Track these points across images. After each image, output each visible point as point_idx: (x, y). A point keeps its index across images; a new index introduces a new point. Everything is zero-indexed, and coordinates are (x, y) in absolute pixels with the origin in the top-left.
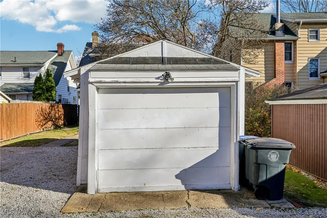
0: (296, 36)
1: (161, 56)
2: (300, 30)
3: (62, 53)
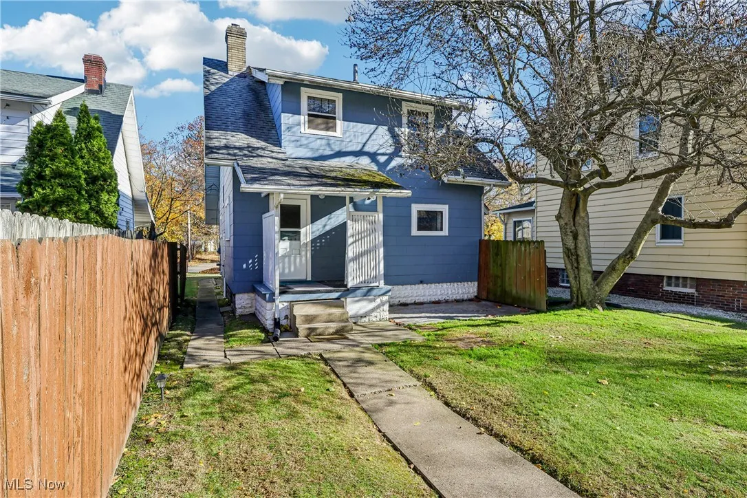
3: (100, 86)
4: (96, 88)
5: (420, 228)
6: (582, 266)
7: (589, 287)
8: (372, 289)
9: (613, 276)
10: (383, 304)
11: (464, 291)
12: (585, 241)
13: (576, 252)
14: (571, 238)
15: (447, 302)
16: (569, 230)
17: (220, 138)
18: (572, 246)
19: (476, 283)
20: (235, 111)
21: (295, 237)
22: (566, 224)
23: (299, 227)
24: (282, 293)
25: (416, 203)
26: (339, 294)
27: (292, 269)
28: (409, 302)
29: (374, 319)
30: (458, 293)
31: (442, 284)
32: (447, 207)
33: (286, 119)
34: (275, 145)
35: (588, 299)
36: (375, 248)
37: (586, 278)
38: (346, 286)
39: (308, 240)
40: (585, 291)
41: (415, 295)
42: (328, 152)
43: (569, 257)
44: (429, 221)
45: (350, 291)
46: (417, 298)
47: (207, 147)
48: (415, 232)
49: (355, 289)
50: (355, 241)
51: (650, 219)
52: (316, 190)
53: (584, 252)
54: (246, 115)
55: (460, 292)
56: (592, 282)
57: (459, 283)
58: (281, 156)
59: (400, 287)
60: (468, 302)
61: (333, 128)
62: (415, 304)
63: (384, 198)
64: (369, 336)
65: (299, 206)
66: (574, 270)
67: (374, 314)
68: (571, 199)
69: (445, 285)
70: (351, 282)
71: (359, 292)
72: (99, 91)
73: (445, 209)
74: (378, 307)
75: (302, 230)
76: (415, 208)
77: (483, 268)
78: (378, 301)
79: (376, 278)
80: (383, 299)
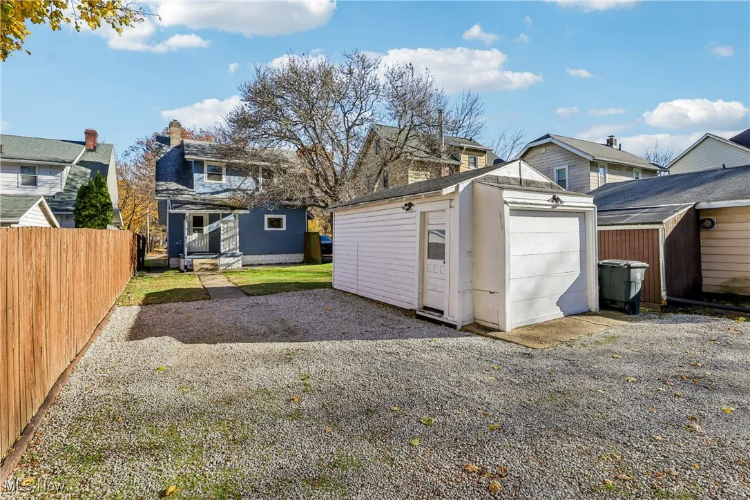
0: (459, 161)
1: (519, 177)
2: (462, 155)
3: (95, 147)
4: (92, 148)
5: (270, 227)
8: (232, 254)
10: (238, 261)
11: (297, 258)
15: (286, 264)
17: (163, 185)
19: (304, 254)
20: (172, 170)
21: (201, 231)
23: (202, 226)
24: (188, 255)
25: (267, 214)
26: (217, 255)
27: (199, 246)
28: (263, 263)
29: (234, 267)
30: (293, 259)
32: (285, 216)
33: (196, 176)
34: (190, 188)
36: (235, 235)
38: (220, 252)
39: (207, 233)
41: (267, 260)
42: (220, 189)
44: (275, 223)
45: (221, 255)
47: (156, 190)
48: (266, 228)
49: (224, 254)
50: (225, 233)
52: (211, 211)
54: (178, 171)
57: (293, 254)
58: (193, 193)
59: (258, 256)
60: (298, 264)
61: (220, 179)
62: (267, 264)
63: (239, 214)
65: (203, 218)
67: (234, 265)
69: (284, 255)
70: (222, 251)
71: (227, 255)
72: (94, 150)
73: (284, 217)
74: (236, 262)
75: (204, 228)
76: (266, 217)
77: (305, 246)
78: (236, 259)
79: (235, 249)
80: (239, 258)
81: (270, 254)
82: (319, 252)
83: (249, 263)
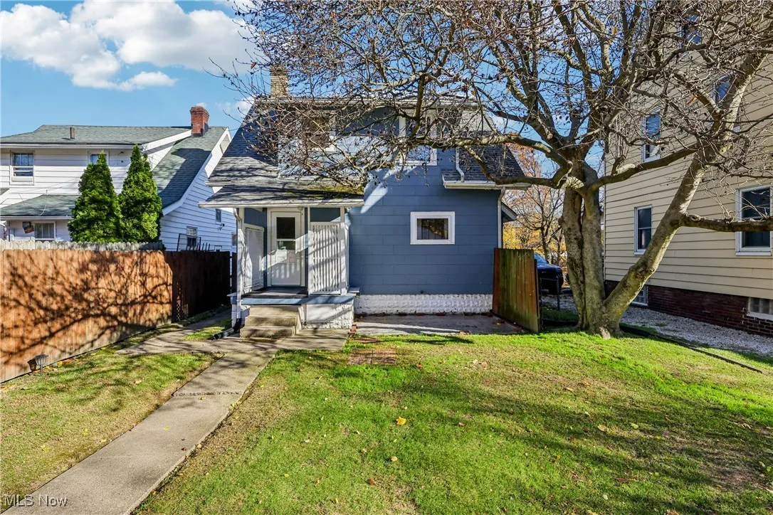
3: (202, 130)
4: (199, 132)
5: (421, 237)
6: (587, 280)
7: (595, 307)
8: (332, 297)
9: (624, 294)
10: (345, 312)
11: (476, 303)
12: (591, 250)
13: (582, 263)
14: (576, 246)
15: (454, 314)
16: (573, 237)
18: (577, 257)
19: (491, 296)
21: (290, 246)
22: (569, 229)
23: (293, 237)
24: (244, 296)
25: (416, 210)
26: (298, 300)
27: (288, 276)
28: (408, 312)
29: (336, 326)
30: (469, 306)
31: (449, 296)
32: (453, 214)
35: (593, 321)
36: (339, 255)
37: (592, 295)
38: (307, 293)
39: (302, 249)
40: (589, 311)
41: (416, 305)
43: (573, 269)
44: (433, 228)
45: (310, 298)
46: (418, 309)
48: (414, 240)
49: (315, 296)
50: (317, 250)
51: (668, 221)
53: (590, 263)
55: (471, 305)
56: (600, 300)
57: (470, 295)
59: (399, 296)
60: (481, 316)
62: (415, 314)
64: (297, 341)
65: (294, 219)
66: (579, 285)
67: (335, 321)
68: (574, 199)
69: (451, 296)
70: (312, 290)
71: (320, 300)
72: (201, 134)
73: (450, 216)
74: (340, 314)
75: (297, 240)
76: (415, 216)
77: (496, 280)
78: (340, 309)
79: (338, 286)
80: (346, 306)
81: (422, 293)
82: (531, 289)
83: (378, 311)
